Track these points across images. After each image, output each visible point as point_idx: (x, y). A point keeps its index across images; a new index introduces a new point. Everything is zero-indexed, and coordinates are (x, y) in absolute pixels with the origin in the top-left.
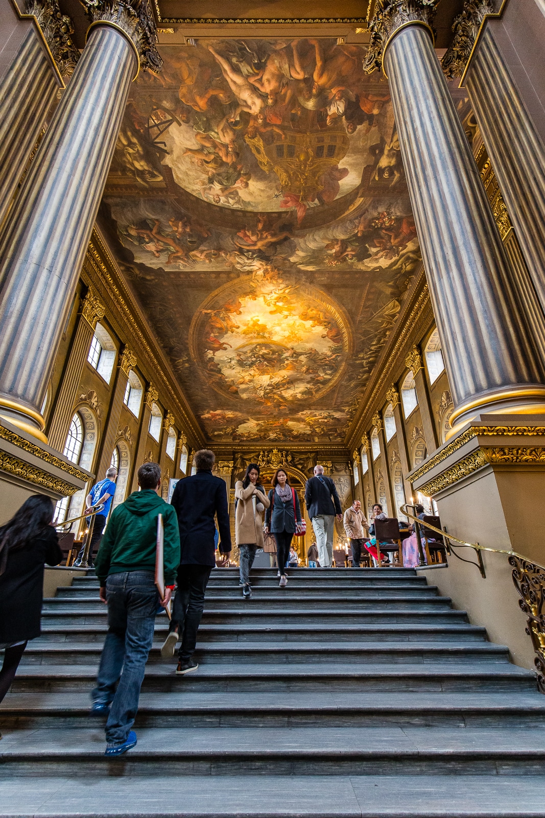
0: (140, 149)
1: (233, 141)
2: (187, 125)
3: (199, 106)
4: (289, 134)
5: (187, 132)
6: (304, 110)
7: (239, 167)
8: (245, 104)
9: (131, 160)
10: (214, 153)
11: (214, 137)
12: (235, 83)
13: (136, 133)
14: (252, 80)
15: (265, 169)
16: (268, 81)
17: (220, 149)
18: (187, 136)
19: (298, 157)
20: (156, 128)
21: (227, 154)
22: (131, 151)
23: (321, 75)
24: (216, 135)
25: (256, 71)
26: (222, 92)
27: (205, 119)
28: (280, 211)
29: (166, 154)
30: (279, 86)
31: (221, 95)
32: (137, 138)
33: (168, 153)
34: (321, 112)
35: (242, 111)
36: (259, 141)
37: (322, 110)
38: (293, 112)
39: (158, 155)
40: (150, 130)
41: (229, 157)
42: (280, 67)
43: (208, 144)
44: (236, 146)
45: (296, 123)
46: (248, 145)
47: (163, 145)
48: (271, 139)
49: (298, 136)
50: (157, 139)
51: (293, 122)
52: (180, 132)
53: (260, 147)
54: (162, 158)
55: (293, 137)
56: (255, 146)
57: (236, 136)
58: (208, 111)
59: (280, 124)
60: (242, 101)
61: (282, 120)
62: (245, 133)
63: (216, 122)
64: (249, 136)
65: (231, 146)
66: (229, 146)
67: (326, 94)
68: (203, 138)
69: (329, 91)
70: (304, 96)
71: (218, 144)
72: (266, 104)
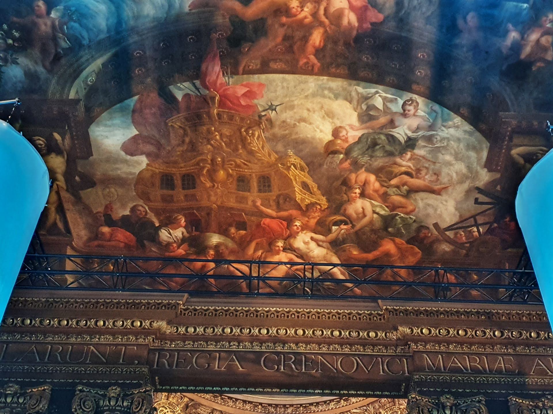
1: (350, 201)
2: (423, 224)
3: (395, 243)
5: (428, 215)
6: (224, 232)
7: (346, 164)
8: (321, 243)
10: (388, 186)
11: (381, 207)
15: (294, 159)
18: (430, 211)
19: (229, 175)
21: (364, 184)
24: (378, 210)
26: (352, 256)
28: (263, 77)
29: (482, 188)
31: (355, 253)
33: (477, 188)
35: (325, 235)
37: (195, 233)
38: (243, 232)
40: (491, 220)
41: (363, 180)
43: (397, 199)
44: (345, 196)
45: (237, 219)
46: (323, 195)
47: (479, 201)
48: (281, 201)
49: (232, 203)
50: (486, 208)
51: (242, 220)
52: (440, 216)
53: (301, 191)
54: (493, 183)
55: (240, 202)
56: (311, 193)
57: (343, 208)
58: (382, 238)
59: (264, 220)
60: (325, 246)
61: (262, 223)
62: (326, 210)
63: (373, 225)
64: (319, 207)
65: (354, 195)
66: (358, 195)
67: (193, 249)
68: (403, 207)
69: (189, 252)
70: (227, 247)
71: (379, 199)
72: (287, 242)
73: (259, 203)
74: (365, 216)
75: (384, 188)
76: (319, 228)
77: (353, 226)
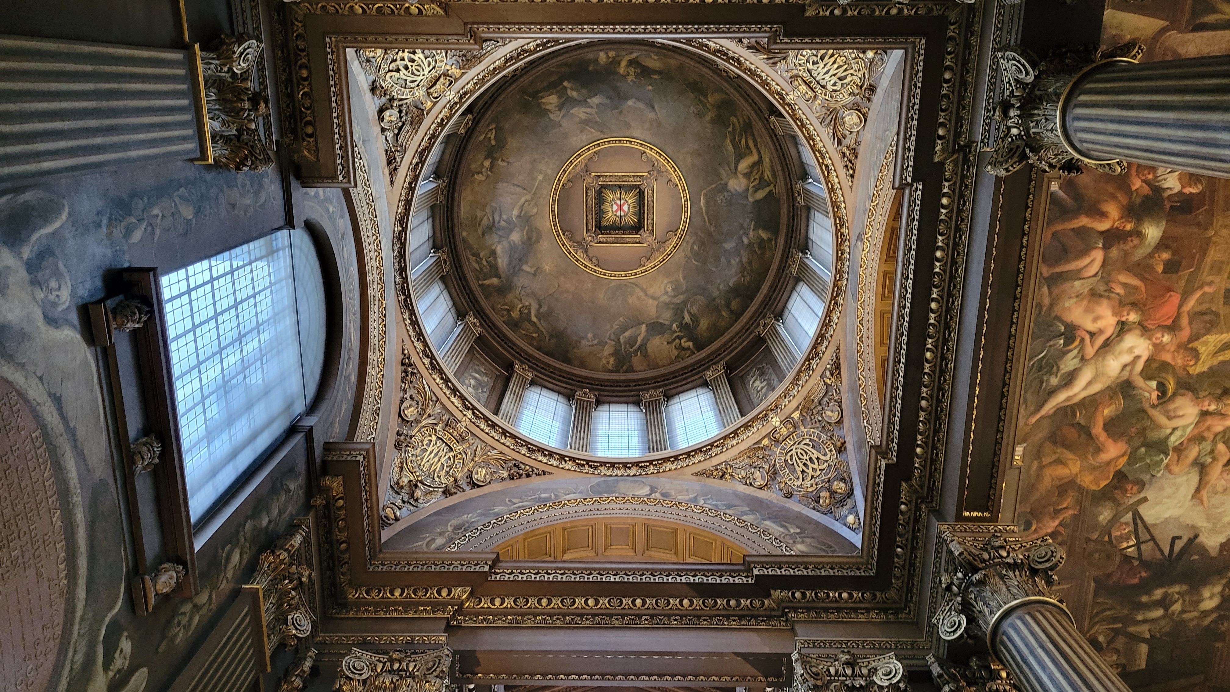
0: (1176, 588)
1: (1197, 398)
2: (1147, 486)
3: (1118, 458)
4: (1205, 275)
5: (1162, 489)
6: (1163, 244)
8: (1128, 368)
9: (1195, 614)
10: (1214, 442)
11: (1182, 436)
12: (1089, 383)
13: (1146, 587)
14: (1090, 351)
16: (1096, 319)
17: (1208, 429)
18: (1168, 491)
20: (1143, 547)
21: (1223, 415)
22: (1177, 607)
23: (1103, 215)
24: (1178, 433)
25: (1077, 343)
26: (1100, 409)
27: (1143, 450)
29: (1198, 540)
30: (1109, 298)
31: (1106, 412)
32: (1156, 588)
33: (1196, 536)
34: (1172, 208)
35: (1141, 374)
36: (1206, 343)
37: (1168, 205)
38: (1160, 268)
39: (1196, 557)
40: (1144, 558)
42: (1077, 296)
43: (1193, 452)
44: (1207, 393)
45: (1184, 262)
46: (1210, 368)
47: (1177, 541)
48: (1207, 317)
49: (1212, 255)
50: (1164, 550)
51: (1181, 268)
52: (1159, 503)
53: (1221, 341)
54: (1203, 551)
55: (1212, 268)
56: (1216, 353)
57: (1186, 392)
58: (1130, 441)
59: (1179, 296)
60: (1123, 373)
61: (1172, 293)
62: (1185, 373)
63: (1153, 430)
64: (1192, 363)
65: (1206, 403)
66: (1205, 409)
67: (1138, 201)
68: (1178, 460)
69: (1135, 194)
70: (1135, 247)
71: (1196, 432)
72: (1136, 325)
73: (1207, 289)
74: (1170, 418)
75: (1212, 437)
76: (1155, 365)
77: (1154, 407)
